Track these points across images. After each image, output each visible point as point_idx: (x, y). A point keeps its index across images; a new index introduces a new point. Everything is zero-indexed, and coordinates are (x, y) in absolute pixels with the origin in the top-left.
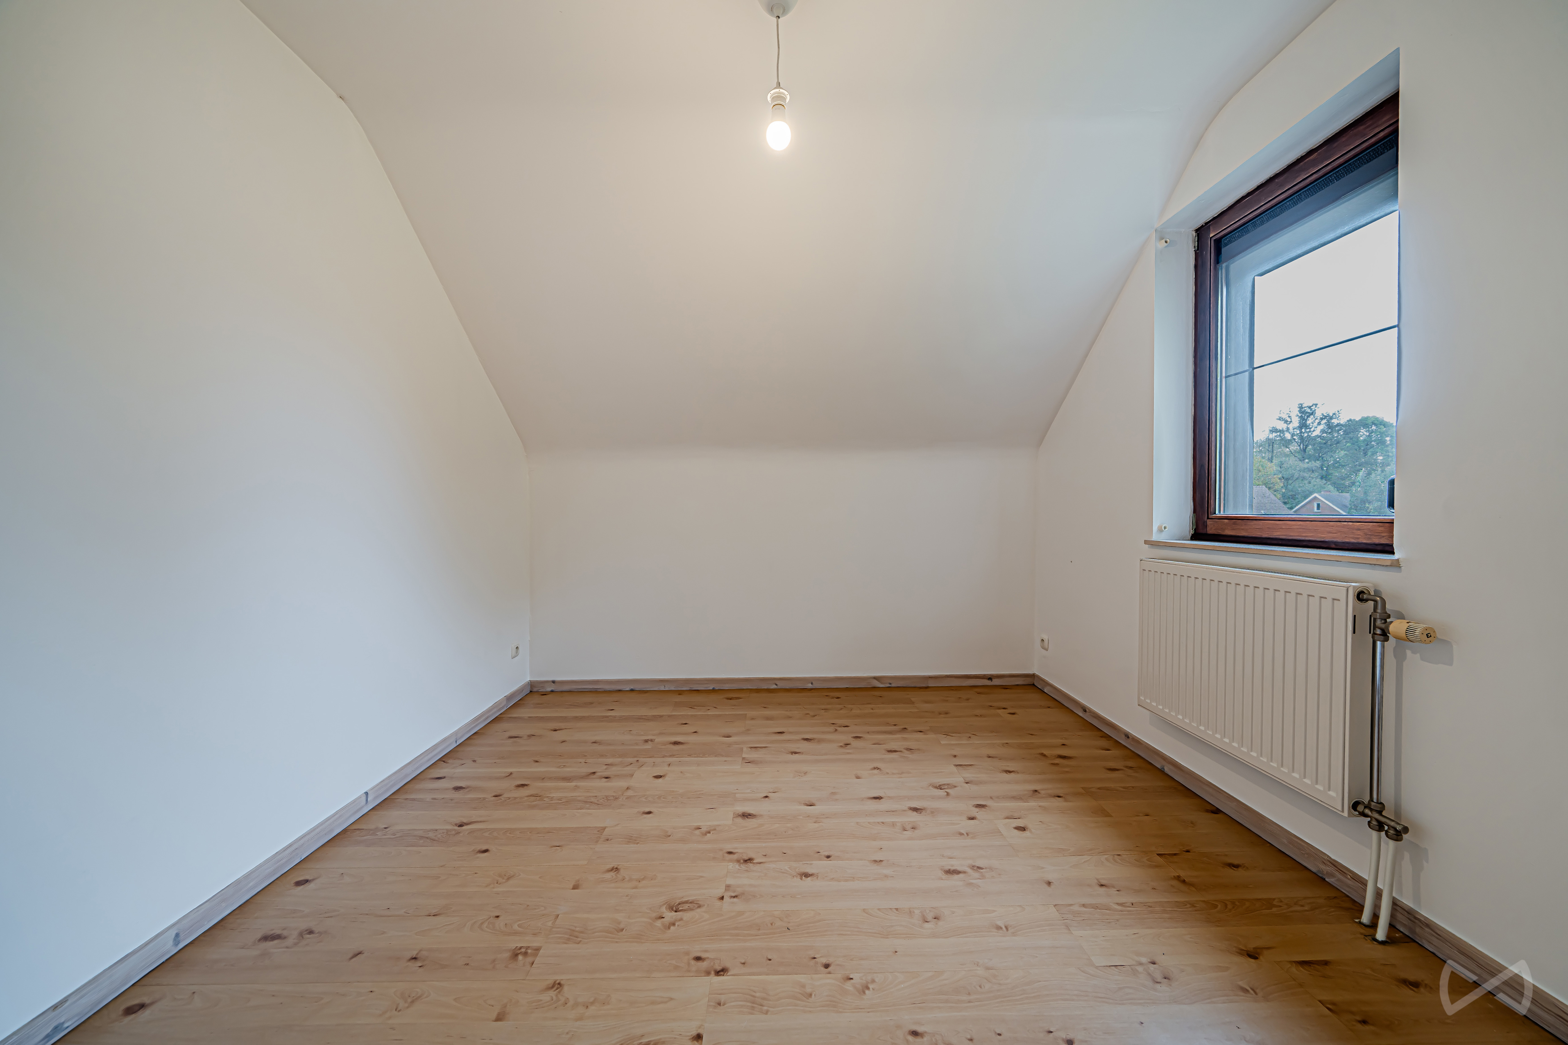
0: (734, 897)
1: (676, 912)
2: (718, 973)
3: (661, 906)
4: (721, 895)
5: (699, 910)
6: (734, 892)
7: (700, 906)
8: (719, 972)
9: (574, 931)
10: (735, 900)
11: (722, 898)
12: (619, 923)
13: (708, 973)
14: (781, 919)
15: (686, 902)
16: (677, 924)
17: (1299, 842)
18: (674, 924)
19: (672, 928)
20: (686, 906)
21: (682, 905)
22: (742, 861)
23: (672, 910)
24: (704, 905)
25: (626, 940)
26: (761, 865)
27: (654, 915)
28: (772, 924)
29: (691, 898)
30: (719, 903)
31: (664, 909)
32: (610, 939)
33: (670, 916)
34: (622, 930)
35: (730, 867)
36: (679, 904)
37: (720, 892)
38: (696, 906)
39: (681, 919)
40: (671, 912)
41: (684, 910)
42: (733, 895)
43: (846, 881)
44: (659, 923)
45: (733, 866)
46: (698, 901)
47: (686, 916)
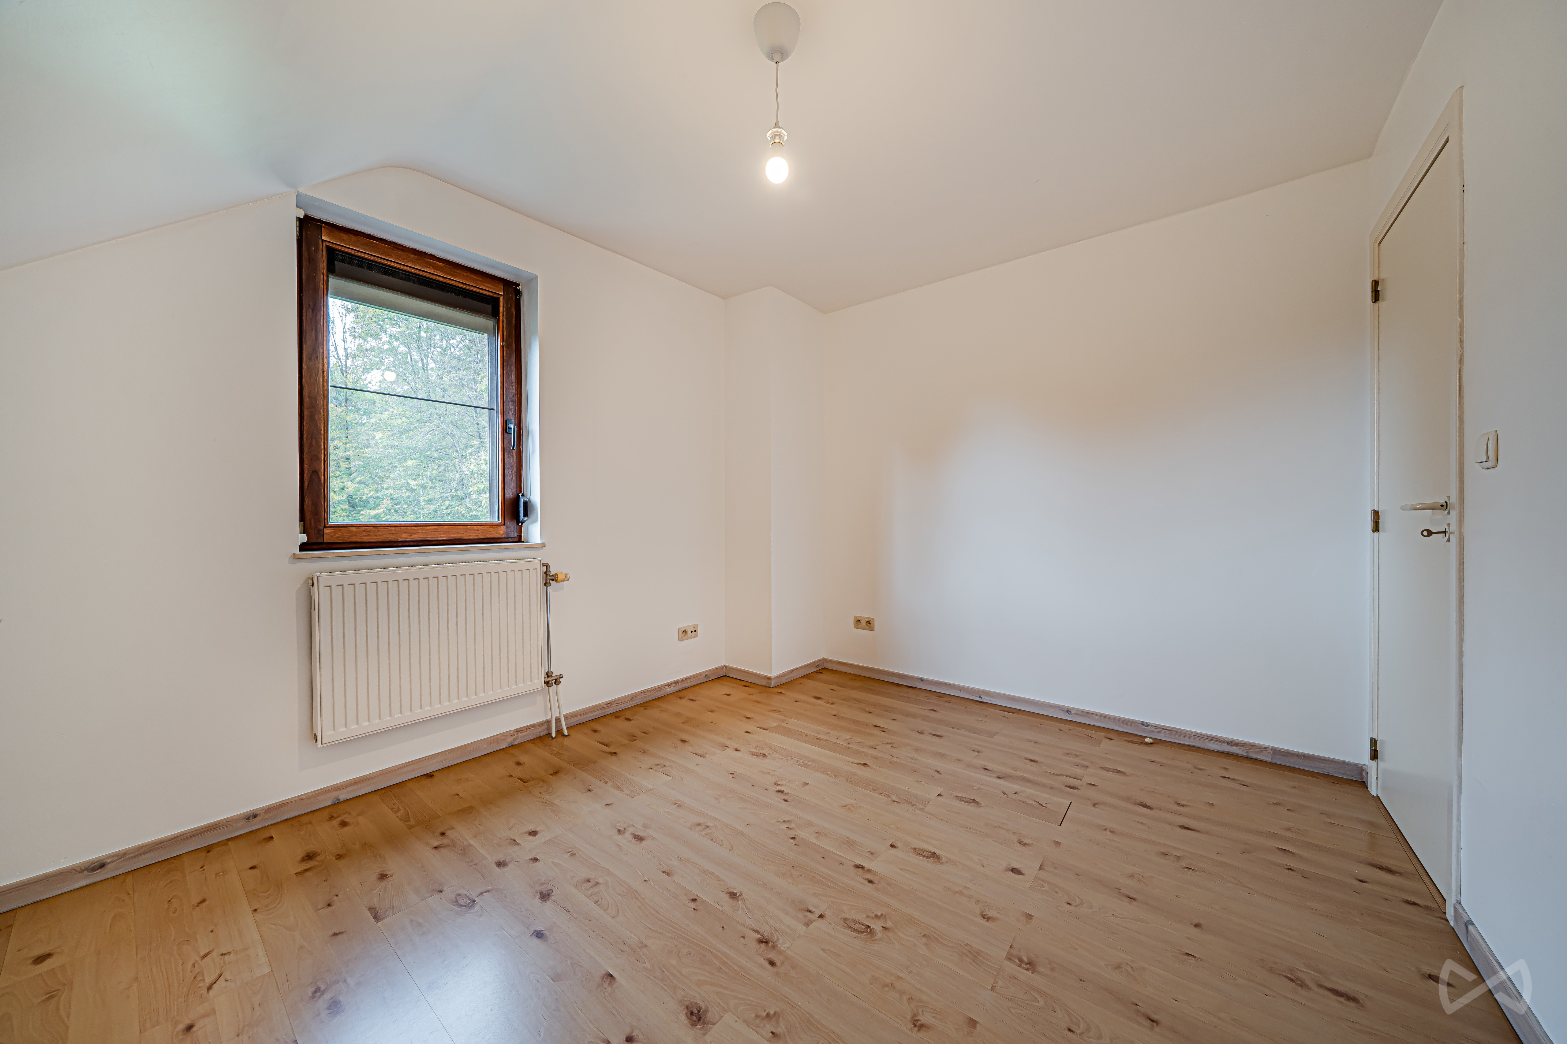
0: (810, 911)
1: (869, 926)
2: (863, 868)
3: (880, 940)
4: (820, 920)
5: (848, 917)
6: (806, 916)
7: (845, 920)
8: (861, 868)
9: (973, 960)
10: (811, 908)
11: (821, 916)
12: (926, 944)
13: (869, 871)
14: (792, 875)
15: (855, 930)
16: (873, 915)
17: (493, 738)
18: (876, 916)
19: (879, 914)
20: (857, 927)
21: (860, 930)
22: (770, 944)
23: (871, 930)
24: (841, 918)
25: (922, 924)
26: (756, 928)
27: (890, 934)
28: (801, 875)
29: (849, 932)
30: (828, 914)
31: (879, 935)
32: (938, 933)
33: (876, 926)
34: (924, 936)
35: (788, 945)
36: (862, 932)
37: (820, 923)
38: (848, 922)
39: (868, 917)
40: (873, 929)
41: (860, 923)
42: (809, 914)
43: (711, 873)
44: (889, 924)
45: (784, 945)
46: (843, 926)
47: (861, 917)
